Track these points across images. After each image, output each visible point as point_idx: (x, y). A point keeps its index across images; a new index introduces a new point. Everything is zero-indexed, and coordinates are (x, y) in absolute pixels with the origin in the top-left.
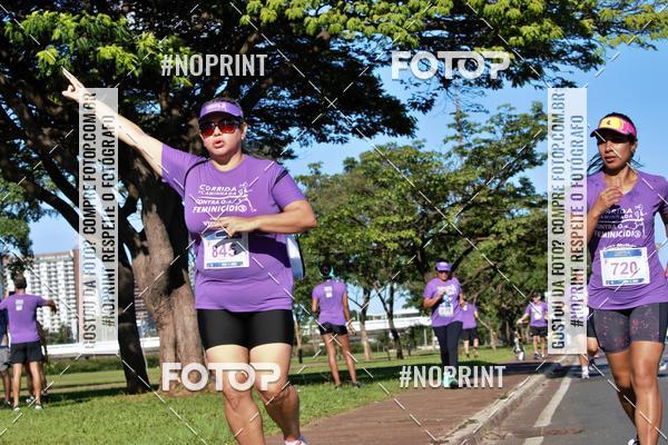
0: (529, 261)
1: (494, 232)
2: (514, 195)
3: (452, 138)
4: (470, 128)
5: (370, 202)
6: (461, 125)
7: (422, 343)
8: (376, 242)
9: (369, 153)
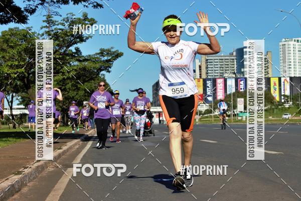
0: (77, 86)
1: (61, 72)
2: (72, 55)
3: (45, 27)
4: (53, 23)
5: (4, 54)
6: (49, 21)
7: (25, 122)
8: (6, 73)
9: (6, 31)
